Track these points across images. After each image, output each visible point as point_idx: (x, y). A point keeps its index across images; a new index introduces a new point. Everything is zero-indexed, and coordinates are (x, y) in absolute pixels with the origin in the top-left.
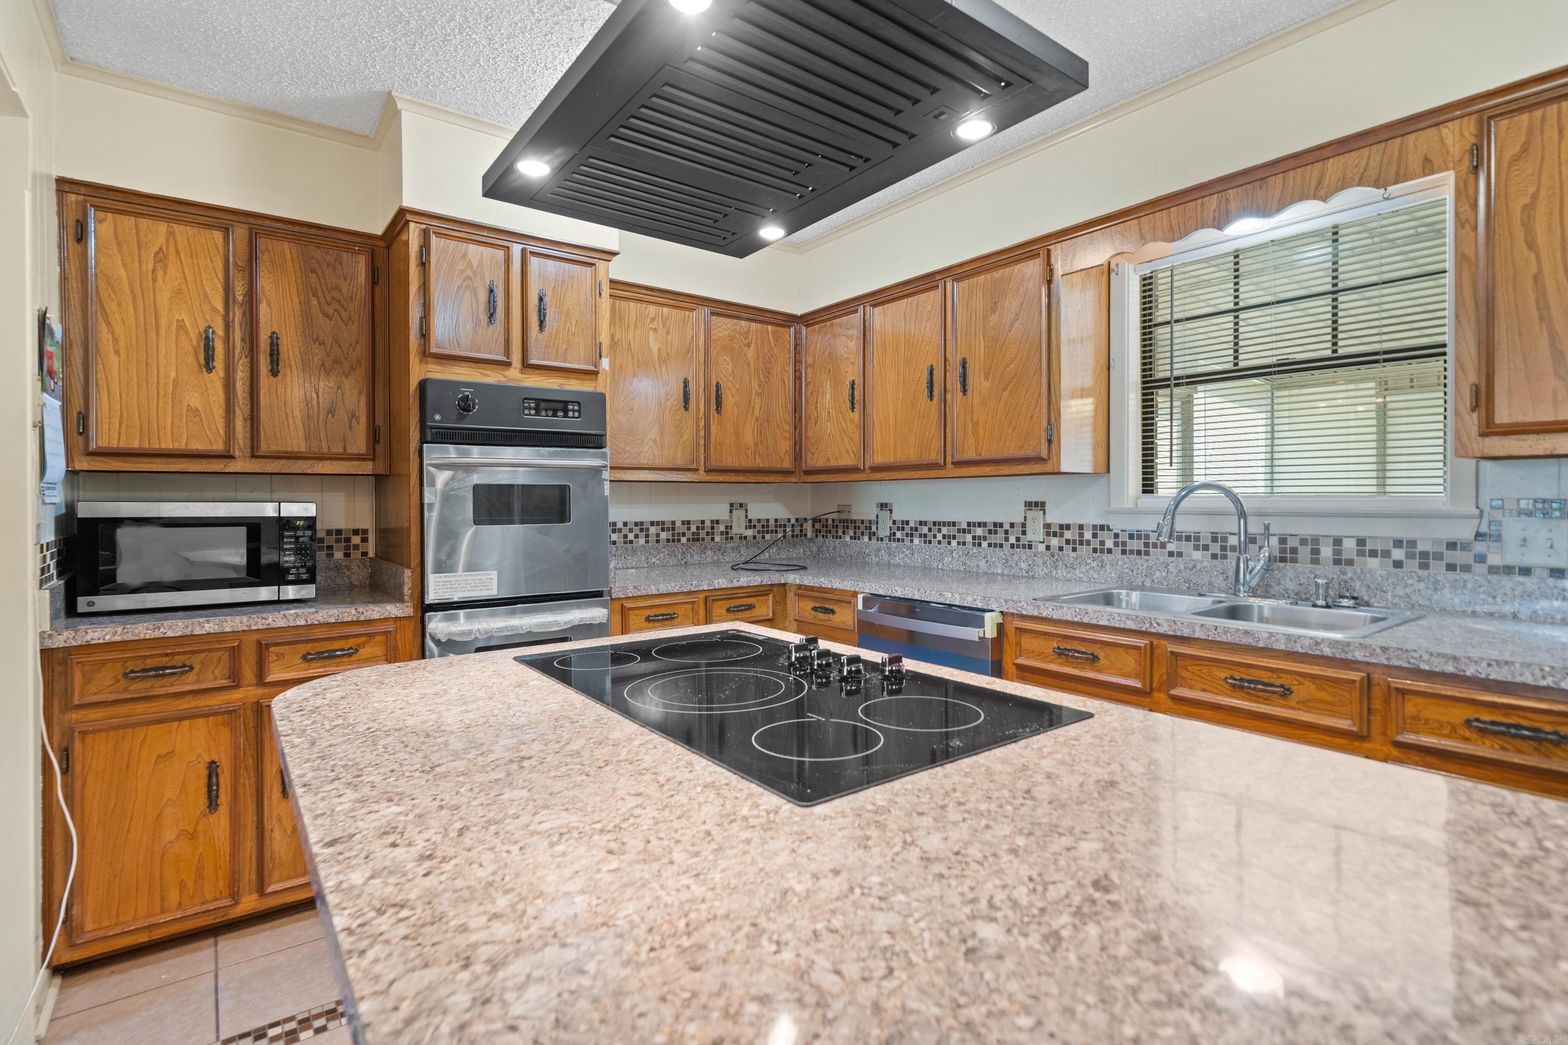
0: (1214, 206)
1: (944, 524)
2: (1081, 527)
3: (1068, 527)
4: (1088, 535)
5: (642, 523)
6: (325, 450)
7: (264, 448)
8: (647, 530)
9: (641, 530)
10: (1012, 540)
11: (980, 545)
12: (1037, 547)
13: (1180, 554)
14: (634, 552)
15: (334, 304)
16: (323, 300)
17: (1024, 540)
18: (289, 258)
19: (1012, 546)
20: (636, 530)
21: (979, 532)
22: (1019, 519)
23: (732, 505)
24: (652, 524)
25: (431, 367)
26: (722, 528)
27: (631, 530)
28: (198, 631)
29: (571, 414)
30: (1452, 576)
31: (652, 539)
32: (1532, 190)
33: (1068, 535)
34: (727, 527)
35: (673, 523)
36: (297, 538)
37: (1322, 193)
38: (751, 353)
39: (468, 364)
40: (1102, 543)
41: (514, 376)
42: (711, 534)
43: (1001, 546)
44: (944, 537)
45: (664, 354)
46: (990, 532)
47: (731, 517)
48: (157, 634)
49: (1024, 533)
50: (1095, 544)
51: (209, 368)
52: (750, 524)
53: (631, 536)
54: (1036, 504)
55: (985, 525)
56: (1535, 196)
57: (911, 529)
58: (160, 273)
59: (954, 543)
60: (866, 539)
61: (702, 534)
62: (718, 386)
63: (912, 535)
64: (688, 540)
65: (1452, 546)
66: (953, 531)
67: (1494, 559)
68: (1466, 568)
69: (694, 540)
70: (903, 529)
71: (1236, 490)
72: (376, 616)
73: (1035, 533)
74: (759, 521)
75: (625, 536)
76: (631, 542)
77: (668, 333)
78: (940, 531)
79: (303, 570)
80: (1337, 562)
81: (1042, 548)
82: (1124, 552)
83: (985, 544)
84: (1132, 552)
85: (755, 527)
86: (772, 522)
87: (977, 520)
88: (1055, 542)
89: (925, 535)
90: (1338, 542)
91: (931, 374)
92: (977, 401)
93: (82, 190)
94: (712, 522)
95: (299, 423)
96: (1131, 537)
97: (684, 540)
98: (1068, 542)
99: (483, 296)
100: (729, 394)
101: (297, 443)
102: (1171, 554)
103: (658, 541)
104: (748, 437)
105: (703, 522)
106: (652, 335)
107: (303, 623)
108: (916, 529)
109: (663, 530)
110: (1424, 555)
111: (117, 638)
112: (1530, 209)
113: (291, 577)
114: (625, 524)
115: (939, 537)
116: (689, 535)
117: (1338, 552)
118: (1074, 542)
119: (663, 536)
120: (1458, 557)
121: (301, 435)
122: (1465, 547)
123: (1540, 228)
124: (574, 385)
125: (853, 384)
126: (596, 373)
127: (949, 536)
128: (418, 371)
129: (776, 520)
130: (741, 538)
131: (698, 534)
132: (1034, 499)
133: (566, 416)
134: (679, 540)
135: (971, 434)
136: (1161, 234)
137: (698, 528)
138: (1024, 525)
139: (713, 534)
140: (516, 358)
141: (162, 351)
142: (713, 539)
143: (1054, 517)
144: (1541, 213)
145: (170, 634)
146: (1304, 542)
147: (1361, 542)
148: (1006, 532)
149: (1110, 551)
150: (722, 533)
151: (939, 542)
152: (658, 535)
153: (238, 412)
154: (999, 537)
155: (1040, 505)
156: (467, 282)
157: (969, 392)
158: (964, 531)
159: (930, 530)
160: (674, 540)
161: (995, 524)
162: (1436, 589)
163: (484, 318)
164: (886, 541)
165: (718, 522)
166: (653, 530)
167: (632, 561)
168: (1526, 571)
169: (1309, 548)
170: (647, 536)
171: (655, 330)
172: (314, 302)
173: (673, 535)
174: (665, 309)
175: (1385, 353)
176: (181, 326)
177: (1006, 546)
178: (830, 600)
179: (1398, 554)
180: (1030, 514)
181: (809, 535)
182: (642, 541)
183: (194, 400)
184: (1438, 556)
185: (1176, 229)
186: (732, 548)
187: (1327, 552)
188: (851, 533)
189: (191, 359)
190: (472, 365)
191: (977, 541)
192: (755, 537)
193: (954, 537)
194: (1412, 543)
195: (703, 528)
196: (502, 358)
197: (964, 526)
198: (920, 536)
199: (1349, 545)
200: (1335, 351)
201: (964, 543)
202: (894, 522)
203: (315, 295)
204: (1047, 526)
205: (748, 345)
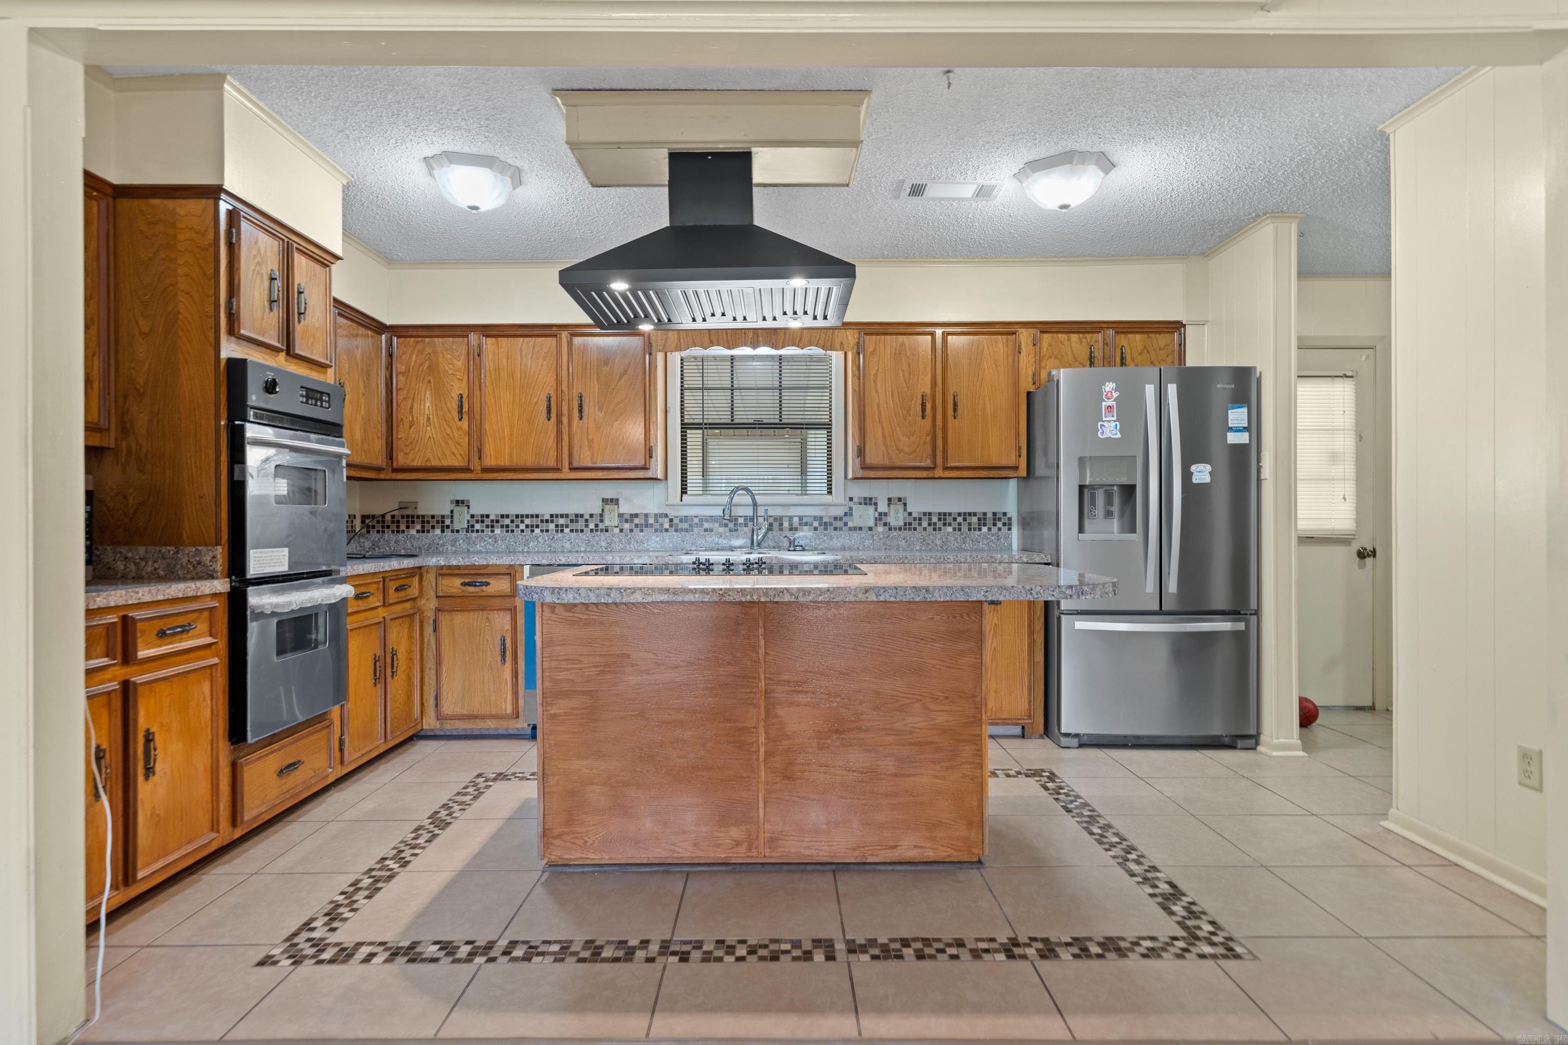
0: (751, 336)
1: (527, 516)
2: (646, 515)
3: (636, 515)
4: (651, 521)
10: (592, 526)
11: (562, 531)
12: (612, 531)
13: (711, 530)
17: (601, 526)
19: (592, 531)
21: (562, 521)
22: (597, 511)
25: (234, 345)
29: (324, 404)
30: (837, 533)
32: (876, 368)
33: (636, 521)
37: (801, 345)
38: (359, 355)
40: (662, 525)
43: (582, 531)
44: (527, 526)
46: (572, 521)
49: (602, 521)
50: (657, 526)
54: (612, 500)
55: (567, 516)
56: (877, 371)
57: (492, 521)
59: (537, 531)
60: (438, 531)
63: (493, 526)
65: (836, 519)
66: (535, 521)
67: (850, 524)
68: (841, 529)
70: (483, 522)
71: (751, 489)
73: (611, 520)
78: (522, 522)
80: (791, 529)
81: (617, 530)
82: (676, 530)
83: (567, 530)
84: (682, 530)
87: (559, 513)
88: (627, 526)
89: (507, 526)
90: (791, 518)
91: (549, 401)
92: (592, 425)
96: (681, 521)
98: (636, 526)
102: (706, 530)
108: (498, 521)
110: (826, 524)
112: (876, 375)
115: (522, 526)
117: (791, 524)
118: (641, 525)
120: (839, 524)
122: (841, 519)
123: (879, 384)
125: (461, 396)
126: (329, 367)
127: (532, 526)
128: (226, 348)
132: (609, 497)
133: (321, 405)
135: (586, 449)
136: (722, 343)
138: (601, 515)
140: (284, 346)
143: (625, 508)
144: (879, 377)
146: (776, 520)
147: (801, 518)
148: (586, 521)
149: (667, 530)
151: (522, 531)
154: (581, 524)
155: (615, 501)
157: (585, 418)
158: (547, 521)
159: (512, 521)
161: (577, 515)
162: (831, 539)
164: (463, 534)
168: (860, 529)
169: (778, 523)
175: (806, 424)
177: (587, 530)
178: (484, 574)
179: (816, 524)
180: (607, 508)
184: (831, 524)
185: (730, 342)
187: (786, 524)
188: (419, 527)
191: (560, 529)
193: (537, 526)
194: (821, 518)
197: (547, 517)
198: (502, 526)
199: (796, 520)
200: (781, 420)
201: (547, 531)
202: (472, 516)
204: (620, 516)
205: (357, 347)
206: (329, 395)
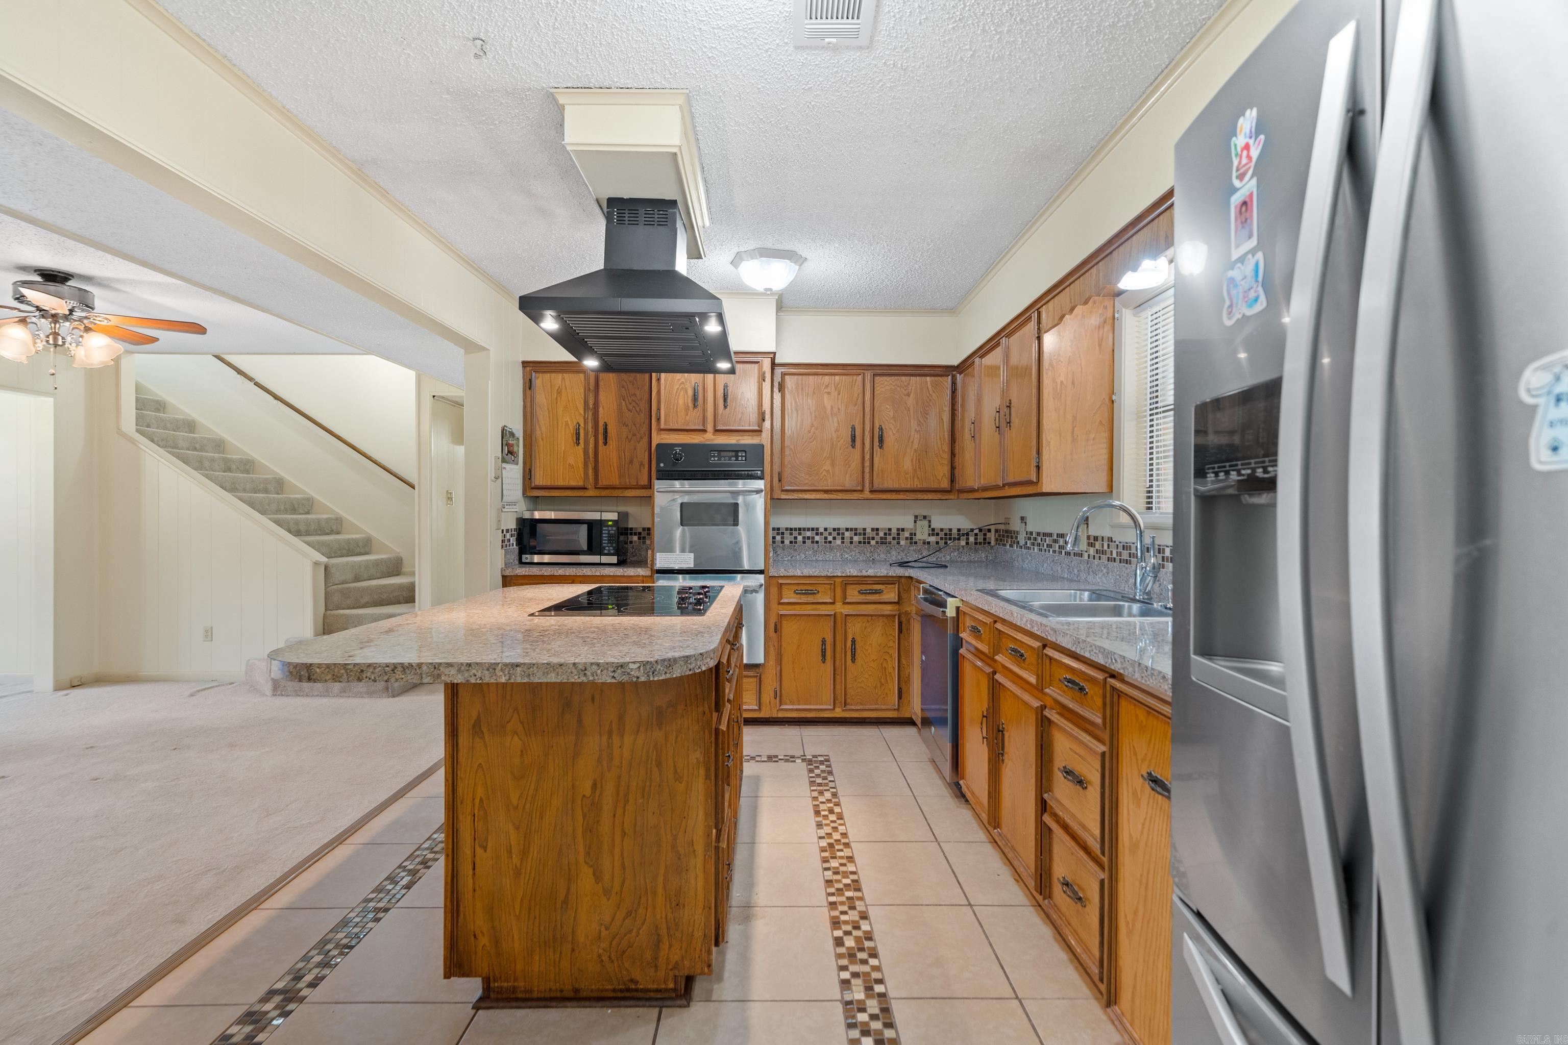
4: (1105, 546)
5: (839, 529)
6: (628, 483)
7: (600, 484)
8: (843, 534)
9: (838, 534)
14: (831, 549)
15: (633, 404)
16: (627, 402)
18: (612, 381)
20: (835, 534)
23: (916, 517)
24: (847, 530)
25: (663, 436)
26: (907, 534)
27: (830, 534)
28: (556, 574)
29: (740, 458)
31: (847, 540)
34: (911, 534)
35: (864, 529)
36: (609, 531)
38: (911, 401)
39: (683, 433)
41: (709, 438)
42: (897, 538)
45: (835, 410)
47: (915, 526)
48: (540, 573)
51: (578, 444)
52: (933, 532)
53: (830, 538)
58: (559, 398)
60: (1015, 547)
61: (889, 538)
62: (881, 429)
63: (1034, 544)
64: (877, 542)
69: (882, 543)
72: (632, 574)
74: (942, 530)
75: (826, 538)
76: (830, 542)
77: (839, 394)
79: (612, 548)
84: (1124, 561)
85: (938, 534)
86: (955, 531)
89: (1039, 544)
92: (1014, 434)
93: (531, 365)
94: (898, 530)
95: (616, 469)
96: (1123, 547)
97: (873, 542)
99: (690, 393)
100: (891, 433)
101: (616, 482)
103: (851, 543)
104: (907, 464)
105: (890, 530)
106: (826, 396)
107: (599, 574)
108: (1036, 539)
109: (856, 534)
111: (527, 574)
113: (606, 552)
114: (826, 529)
115: (1045, 546)
116: (878, 539)
119: (856, 539)
121: (617, 475)
124: (747, 440)
125: (973, 421)
126: (761, 431)
128: (657, 439)
129: (959, 530)
130: (924, 543)
131: (886, 539)
133: (737, 460)
134: (869, 543)
135: (1012, 461)
137: (885, 534)
139: (899, 539)
140: (710, 428)
141: (559, 436)
142: (898, 543)
145: (545, 574)
149: (1115, 560)
150: (907, 538)
151: (1045, 551)
152: (851, 538)
153: (590, 465)
156: (682, 386)
157: (1012, 427)
160: (866, 541)
163: (691, 405)
164: (1023, 549)
165: (903, 530)
166: (847, 534)
167: (829, 556)
170: (843, 538)
171: (829, 393)
172: (624, 404)
173: (864, 538)
174: (837, 378)
176: (567, 424)
181: (993, 543)
182: (839, 542)
183: (571, 460)
186: (914, 550)
188: (1010, 541)
189: (571, 440)
190: (685, 433)
192: (937, 543)
195: (890, 534)
196: (701, 427)
197: (1055, 537)
202: (1027, 533)
203: (624, 400)
205: (908, 395)
206: (745, 451)
